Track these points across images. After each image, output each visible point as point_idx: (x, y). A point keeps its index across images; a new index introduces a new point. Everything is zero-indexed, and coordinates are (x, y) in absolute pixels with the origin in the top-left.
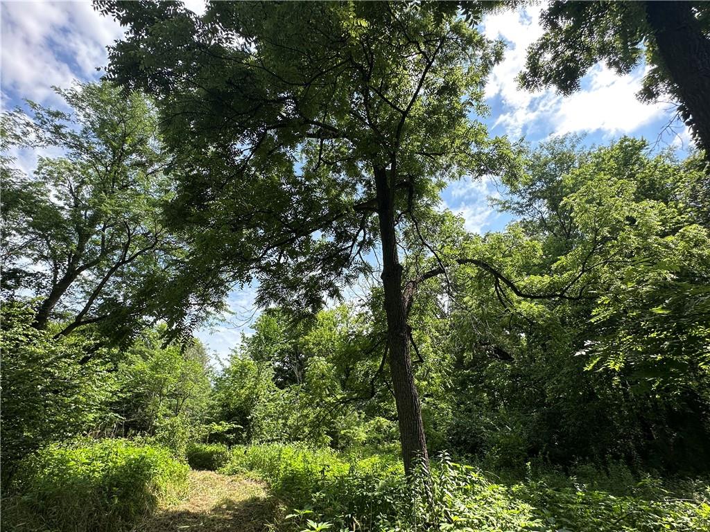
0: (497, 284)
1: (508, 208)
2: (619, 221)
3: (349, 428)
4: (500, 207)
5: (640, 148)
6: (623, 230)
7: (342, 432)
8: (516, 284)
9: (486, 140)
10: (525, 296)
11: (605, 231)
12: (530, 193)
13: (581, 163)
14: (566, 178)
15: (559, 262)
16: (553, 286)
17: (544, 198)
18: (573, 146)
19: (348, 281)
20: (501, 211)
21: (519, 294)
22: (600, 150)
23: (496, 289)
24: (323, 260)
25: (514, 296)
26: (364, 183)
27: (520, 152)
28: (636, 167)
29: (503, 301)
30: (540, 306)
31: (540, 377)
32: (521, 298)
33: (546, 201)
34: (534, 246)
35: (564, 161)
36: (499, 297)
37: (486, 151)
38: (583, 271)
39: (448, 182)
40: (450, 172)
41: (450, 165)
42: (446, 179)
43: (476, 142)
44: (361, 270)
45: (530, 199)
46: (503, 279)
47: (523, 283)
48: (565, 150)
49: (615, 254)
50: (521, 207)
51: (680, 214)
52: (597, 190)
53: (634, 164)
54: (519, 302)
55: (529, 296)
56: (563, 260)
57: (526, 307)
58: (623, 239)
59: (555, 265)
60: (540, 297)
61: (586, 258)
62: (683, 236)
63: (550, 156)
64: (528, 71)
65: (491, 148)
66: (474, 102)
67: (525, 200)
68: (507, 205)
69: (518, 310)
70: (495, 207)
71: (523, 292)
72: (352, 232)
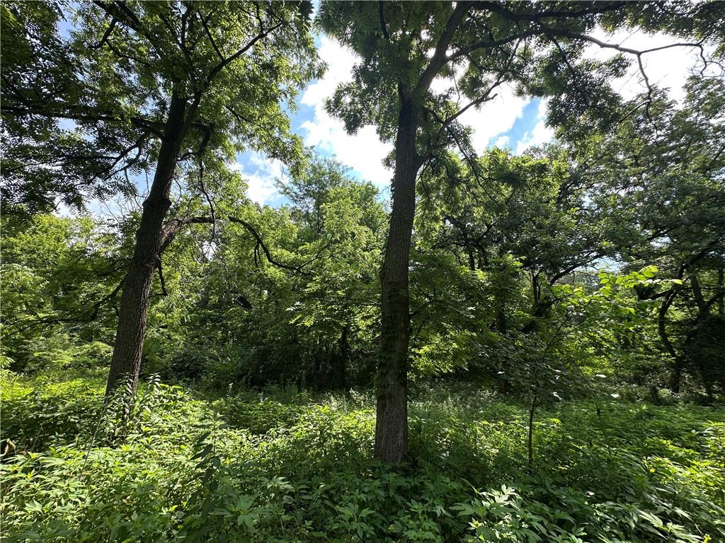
0: (257, 248)
1: (288, 193)
2: (347, 233)
3: (50, 350)
4: (282, 190)
5: (375, 193)
6: (347, 239)
7: (36, 354)
8: (270, 252)
9: (287, 131)
10: (275, 263)
11: (338, 236)
12: (306, 190)
13: (343, 186)
14: (331, 191)
15: (305, 246)
16: (294, 261)
17: (314, 198)
18: (343, 172)
19: (99, 194)
20: (282, 193)
21: (270, 260)
22: (356, 183)
23: (255, 252)
24: (69, 157)
25: (266, 261)
26: (157, 101)
27: (308, 156)
28: (369, 204)
29: (257, 262)
30: (282, 273)
31: (266, 324)
32: (271, 264)
33: (315, 200)
34: (293, 229)
35: (335, 179)
36: (255, 259)
37: (284, 140)
38: (317, 257)
39: (247, 148)
40: (252, 140)
41: (254, 135)
42: (245, 145)
43: (279, 129)
44: (121, 188)
45: (305, 194)
46: (263, 246)
47: (276, 253)
48: (338, 172)
49: (337, 253)
50: (297, 197)
51: (377, 242)
52: (343, 207)
53: (369, 201)
54: (269, 267)
55: (277, 264)
56: (308, 246)
57: (273, 272)
58: (345, 245)
59: (302, 247)
60: (284, 267)
61: (322, 249)
62: (372, 254)
63: (328, 171)
64: (333, 100)
65: (289, 140)
66: (288, 95)
67: (301, 194)
68: (287, 191)
69: (266, 272)
70: (279, 188)
71: (274, 260)
72: (123, 144)
